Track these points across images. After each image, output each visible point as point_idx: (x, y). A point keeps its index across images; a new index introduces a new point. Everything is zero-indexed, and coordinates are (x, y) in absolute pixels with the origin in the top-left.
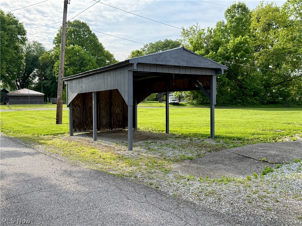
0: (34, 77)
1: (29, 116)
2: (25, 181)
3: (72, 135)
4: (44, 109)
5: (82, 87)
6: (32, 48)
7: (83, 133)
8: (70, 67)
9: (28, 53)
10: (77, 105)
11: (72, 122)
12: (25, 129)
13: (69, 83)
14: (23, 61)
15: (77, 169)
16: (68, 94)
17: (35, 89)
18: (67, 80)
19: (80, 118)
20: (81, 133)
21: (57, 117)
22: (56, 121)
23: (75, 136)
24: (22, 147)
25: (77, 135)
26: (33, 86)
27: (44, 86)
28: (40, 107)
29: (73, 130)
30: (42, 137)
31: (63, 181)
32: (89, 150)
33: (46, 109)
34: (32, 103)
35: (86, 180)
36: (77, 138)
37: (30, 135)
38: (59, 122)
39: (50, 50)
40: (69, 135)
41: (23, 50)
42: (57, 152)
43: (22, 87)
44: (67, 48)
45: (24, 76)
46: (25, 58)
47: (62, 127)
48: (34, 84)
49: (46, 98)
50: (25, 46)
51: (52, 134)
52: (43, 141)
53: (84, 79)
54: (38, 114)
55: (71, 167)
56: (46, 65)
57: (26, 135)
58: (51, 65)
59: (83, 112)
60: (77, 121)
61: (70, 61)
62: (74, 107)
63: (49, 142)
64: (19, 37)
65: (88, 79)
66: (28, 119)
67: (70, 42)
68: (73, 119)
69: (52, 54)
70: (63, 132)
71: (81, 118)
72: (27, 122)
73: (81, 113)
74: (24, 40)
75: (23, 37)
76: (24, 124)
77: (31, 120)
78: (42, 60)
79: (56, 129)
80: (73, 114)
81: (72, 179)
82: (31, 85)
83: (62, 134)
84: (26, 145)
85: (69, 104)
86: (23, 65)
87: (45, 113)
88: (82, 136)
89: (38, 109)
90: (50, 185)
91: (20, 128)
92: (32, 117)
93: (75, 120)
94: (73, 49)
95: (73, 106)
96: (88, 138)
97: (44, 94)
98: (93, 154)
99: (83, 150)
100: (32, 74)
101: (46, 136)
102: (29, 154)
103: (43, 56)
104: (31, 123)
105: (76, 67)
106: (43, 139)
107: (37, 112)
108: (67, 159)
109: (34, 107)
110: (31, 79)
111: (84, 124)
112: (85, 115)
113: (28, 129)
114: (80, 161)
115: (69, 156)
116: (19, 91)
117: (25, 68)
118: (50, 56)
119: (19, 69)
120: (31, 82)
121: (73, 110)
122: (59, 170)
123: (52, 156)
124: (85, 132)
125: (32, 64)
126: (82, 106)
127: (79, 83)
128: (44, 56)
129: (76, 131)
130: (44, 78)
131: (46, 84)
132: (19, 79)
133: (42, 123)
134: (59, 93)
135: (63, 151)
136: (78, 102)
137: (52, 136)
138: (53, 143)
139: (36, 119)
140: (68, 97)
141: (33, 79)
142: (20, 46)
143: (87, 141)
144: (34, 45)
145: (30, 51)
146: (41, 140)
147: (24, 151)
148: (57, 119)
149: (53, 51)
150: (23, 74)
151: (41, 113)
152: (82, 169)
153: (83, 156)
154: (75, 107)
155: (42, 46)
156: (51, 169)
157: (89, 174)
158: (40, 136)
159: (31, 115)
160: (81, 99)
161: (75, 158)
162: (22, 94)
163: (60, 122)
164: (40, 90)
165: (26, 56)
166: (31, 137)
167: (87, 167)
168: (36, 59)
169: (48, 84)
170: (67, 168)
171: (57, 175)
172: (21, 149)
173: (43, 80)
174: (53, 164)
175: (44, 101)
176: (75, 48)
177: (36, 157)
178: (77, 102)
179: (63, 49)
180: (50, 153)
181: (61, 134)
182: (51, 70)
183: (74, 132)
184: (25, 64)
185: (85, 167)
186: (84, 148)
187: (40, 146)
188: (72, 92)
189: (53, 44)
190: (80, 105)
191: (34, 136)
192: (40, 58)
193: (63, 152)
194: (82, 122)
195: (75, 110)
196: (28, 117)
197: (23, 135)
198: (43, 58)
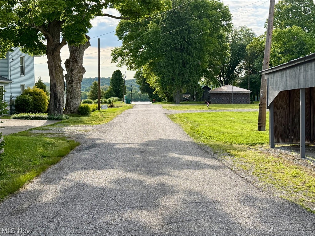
0: (241, 70)
1: (228, 118)
2: (196, 203)
3: (273, 146)
4: (247, 110)
5: (286, 82)
6: (239, 35)
7: (290, 145)
8: (284, 56)
9: (234, 42)
10: (280, 106)
11: (273, 130)
12: (218, 134)
13: (270, 76)
14: (228, 52)
15: (266, 196)
16: (269, 92)
17: (241, 85)
18: (268, 74)
19: (285, 124)
20: (286, 145)
21: (259, 121)
22: (258, 126)
23: (277, 148)
24: (208, 158)
25: (280, 148)
26: (239, 81)
27: (251, 82)
28: (243, 108)
29: (275, 141)
30: (235, 146)
31: (241, 211)
32: (290, 171)
33: (251, 110)
34: (236, 102)
35: (273, 215)
36: (279, 151)
37: (221, 143)
38: (261, 128)
39: (260, 36)
40: (269, 147)
41: (229, 39)
42: (247, 169)
43: (226, 83)
44: (281, 31)
45: (228, 70)
46: (230, 48)
47: (263, 135)
48: (240, 79)
49: (254, 96)
50: (231, 34)
51: (248, 144)
52: (234, 152)
53: (289, 71)
54: (239, 117)
55: (258, 191)
56: (254, 55)
57: (217, 143)
58: (261, 54)
59: (289, 117)
60: (280, 128)
61: (284, 47)
62: (276, 110)
63: (242, 154)
64: (224, 23)
65: (294, 71)
66: (225, 122)
67: (286, 23)
68: (275, 125)
69: (262, 40)
70: (262, 142)
71: (287, 124)
72: (223, 127)
73: (286, 117)
74: (230, 26)
75: (228, 23)
76: (219, 128)
77: (229, 124)
78: (249, 49)
79: (255, 137)
80: (275, 119)
81: (254, 211)
82: (237, 80)
83: (261, 144)
84: (215, 155)
85: (270, 105)
86: (228, 56)
87: (247, 115)
88: (286, 150)
89: (241, 109)
90: (223, 213)
91: (213, 134)
92: (231, 120)
93: (277, 126)
94: (290, 31)
95: (275, 107)
96: (293, 154)
97: (251, 92)
98: (295, 177)
99: (283, 170)
100: (238, 67)
101: (241, 146)
102: (212, 167)
103: (251, 44)
104: (228, 128)
105: (293, 54)
106: (235, 149)
107: (239, 114)
108: (257, 179)
109: (237, 107)
110: (236, 73)
111: (290, 132)
112: (291, 120)
113: (222, 135)
114: (273, 186)
115: (261, 175)
116: (222, 88)
117: (231, 61)
118: (260, 43)
119: (224, 62)
120: (236, 76)
121: (275, 113)
122: (241, 194)
123: (240, 173)
124: (292, 144)
125: (238, 54)
126: (288, 108)
127: (282, 77)
128: (253, 43)
129: (278, 142)
130: (251, 72)
131: (254, 78)
132: (223, 73)
133: (241, 128)
134: (262, 90)
135: (256, 168)
136: (282, 102)
137: (248, 146)
138: (246, 155)
139: (235, 123)
140: (269, 96)
141: (239, 73)
142: (225, 35)
143: (291, 157)
144: (242, 31)
145: (237, 39)
146: (233, 150)
147: (208, 163)
148: (259, 124)
149: (264, 36)
150: (227, 67)
151: (243, 115)
152: (272, 197)
153: (280, 178)
154: (278, 109)
155: (251, 32)
156: (231, 191)
157: (281, 207)
158: (233, 145)
159: (231, 117)
160: (286, 99)
161: (268, 180)
162: (225, 92)
163: (263, 128)
164: (247, 87)
165: (231, 45)
166: (222, 146)
167: (281, 195)
168: (242, 48)
169: (256, 78)
170: (253, 192)
171: (236, 201)
172: (207, 159)
173: (250, 74)
174: (237, 184)
175: (251, 100)
176: (293, 30)
177: (220, 171)
178: (280, 102)
179: (270, 33)
180: (238, 168)
181: (259, 144)
182: (260, 61)
183: (276, 143)
184: (230, 55)
185: (278, 195)
186: (284, 167)
187: (230, 158)
188: (274, 89)
189: (265, 28)
190: (285, 106)
191: (227, 144)
192: (248, 47)
193: (254, 170)
194: (288, 131)
195: (278, 114)
196: (227, 120)
197: (214, 142)
198: (251, 47)
